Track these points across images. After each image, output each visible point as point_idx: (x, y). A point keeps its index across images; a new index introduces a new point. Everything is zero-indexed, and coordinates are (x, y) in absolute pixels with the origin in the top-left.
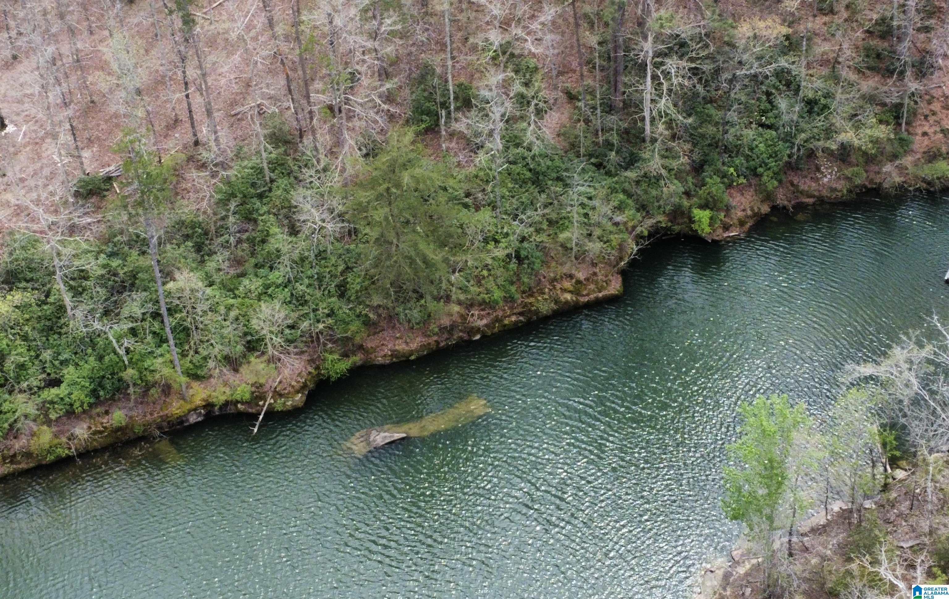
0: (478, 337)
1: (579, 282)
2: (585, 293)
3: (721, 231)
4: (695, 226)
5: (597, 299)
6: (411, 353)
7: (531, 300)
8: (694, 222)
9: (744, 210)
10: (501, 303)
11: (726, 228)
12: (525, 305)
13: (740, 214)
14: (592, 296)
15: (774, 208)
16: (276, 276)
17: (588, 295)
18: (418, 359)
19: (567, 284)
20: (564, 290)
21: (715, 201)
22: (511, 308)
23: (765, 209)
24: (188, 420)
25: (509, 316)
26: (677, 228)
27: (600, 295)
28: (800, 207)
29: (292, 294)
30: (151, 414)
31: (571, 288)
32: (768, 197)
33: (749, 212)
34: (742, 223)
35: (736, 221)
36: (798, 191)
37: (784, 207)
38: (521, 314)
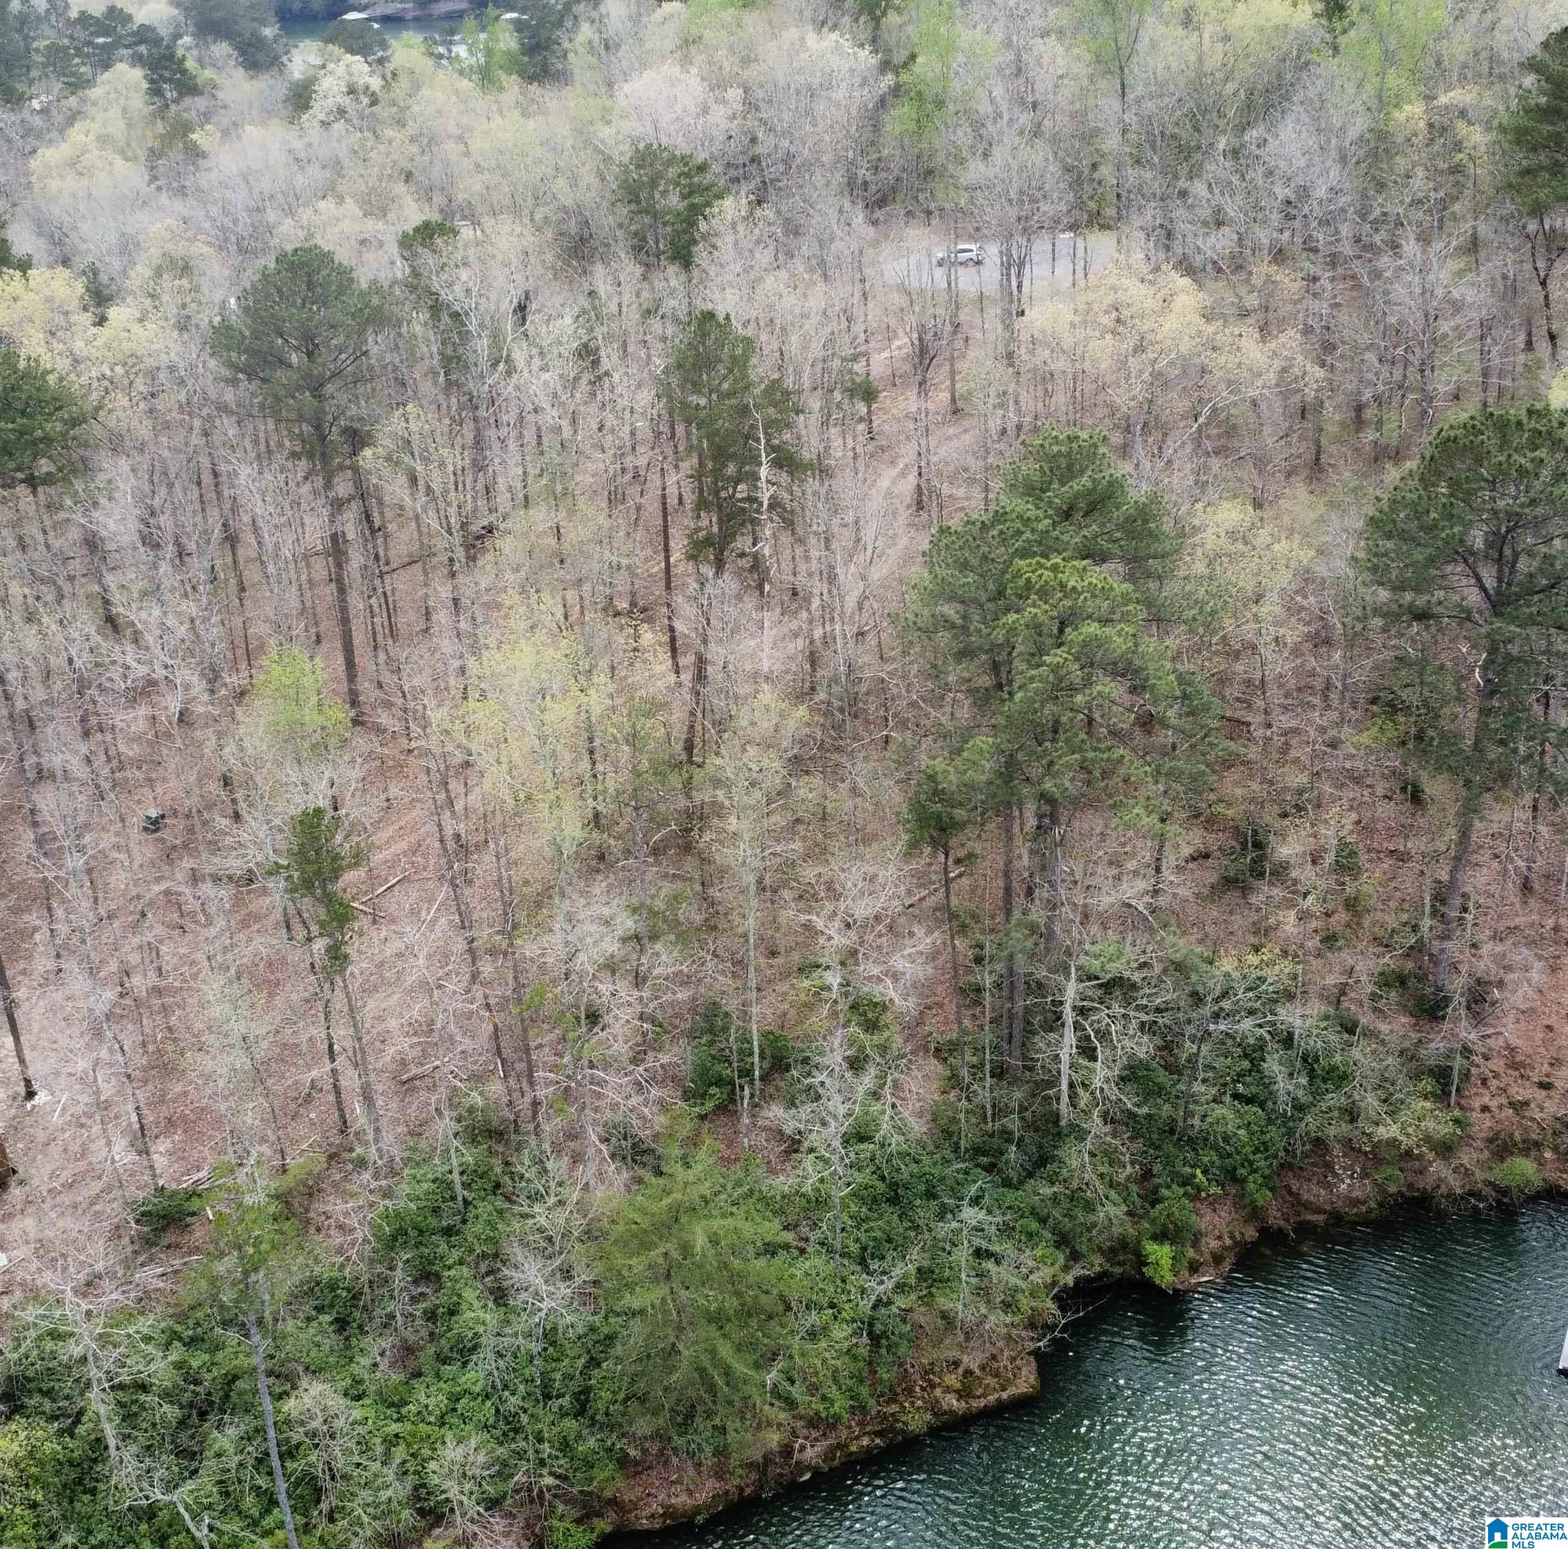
0: (806, 1474)
1: (968, 1373)
2: (979, 1391)
3: (1187, 1276)
4: (1148, 1271)
5: (999, 1400)
6: (697, 1508)
7: (894, 1408)
8: (1146, 1264)
9: (1219, 1238)
10: (846, 1416)
11: (1194, 1268)
12: (885, 1417)
13: (1214, 1244)
14: (992, 1398)
15: (1264, 1231)
16: (474, 1377)
17: (984, 1396)
18: (708, 1519)
19: (952, 1380)
20: (948, 1390)
21: (1179, 1230)
22: (861, 1424)
23: (1251, 1233)
25: (857, 1438)
26: (1118, 1270)
27: (1005, 1395)
28: (1305, 1229)
29: (498, 1411)
31: (958, 1386)
32: (1256, 1215)
33: (1228, 1242)
34: (1217, 1259)
35: (1208, 1257)
36: (1299, 1203)
37: (1280, 1230)
38: (878, 1434)
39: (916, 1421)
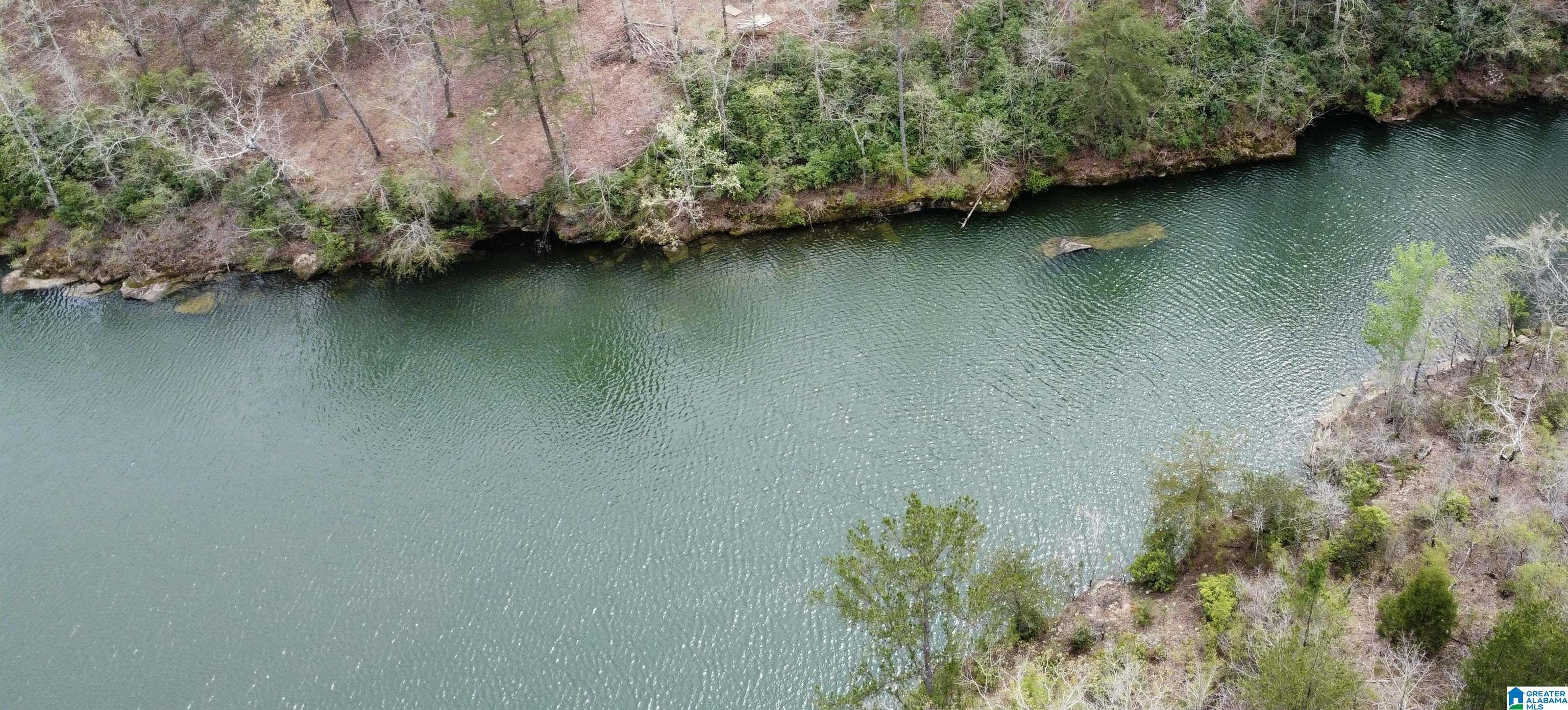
0: (1163, 175)
1: (1257, 140)
2: (1262, 150)
3: (1390, 115)
4: (1367, 107)
5: (1272, 156)
6: (1105, 180)
7: (1214, 150)
8: (1367, 103)
9: (1413, 100)
10: (1188, 149)
11: (1395, 112)
12: (1209, 153)
13: (1409, 102)
14: (1268, 155)
15: (1441, 102)
16: (998, 99)
17: (1264, 153)
18: (1109, 186)
19: (1248, 141)
20: (1244, 146)
21: (1389, 88)
22: (1196, 154)
23: (1433, 101)
24: (907, 209)
25: (1193, 161)
26: (1351, 107)
27: (1275, 154)
28: (1464, 104)
29: (1010, 116)
30: (878, 200)
31: (1251, 145)
32: (1437, 91)
33: (1418, 102)
34: (1410, 110)
35: (1405, 108)
36: (1465, 90)
37: (1450, 102)
38: (1203, 160)
39: (1225, 156)
